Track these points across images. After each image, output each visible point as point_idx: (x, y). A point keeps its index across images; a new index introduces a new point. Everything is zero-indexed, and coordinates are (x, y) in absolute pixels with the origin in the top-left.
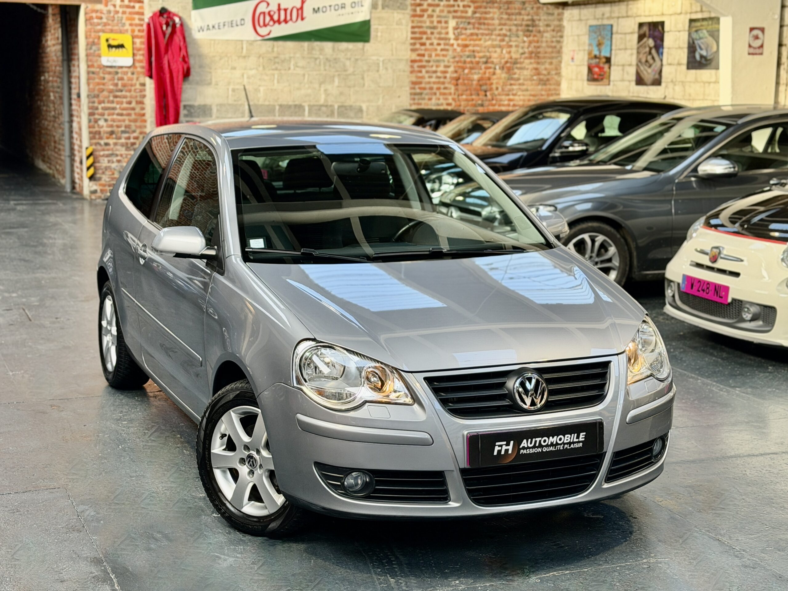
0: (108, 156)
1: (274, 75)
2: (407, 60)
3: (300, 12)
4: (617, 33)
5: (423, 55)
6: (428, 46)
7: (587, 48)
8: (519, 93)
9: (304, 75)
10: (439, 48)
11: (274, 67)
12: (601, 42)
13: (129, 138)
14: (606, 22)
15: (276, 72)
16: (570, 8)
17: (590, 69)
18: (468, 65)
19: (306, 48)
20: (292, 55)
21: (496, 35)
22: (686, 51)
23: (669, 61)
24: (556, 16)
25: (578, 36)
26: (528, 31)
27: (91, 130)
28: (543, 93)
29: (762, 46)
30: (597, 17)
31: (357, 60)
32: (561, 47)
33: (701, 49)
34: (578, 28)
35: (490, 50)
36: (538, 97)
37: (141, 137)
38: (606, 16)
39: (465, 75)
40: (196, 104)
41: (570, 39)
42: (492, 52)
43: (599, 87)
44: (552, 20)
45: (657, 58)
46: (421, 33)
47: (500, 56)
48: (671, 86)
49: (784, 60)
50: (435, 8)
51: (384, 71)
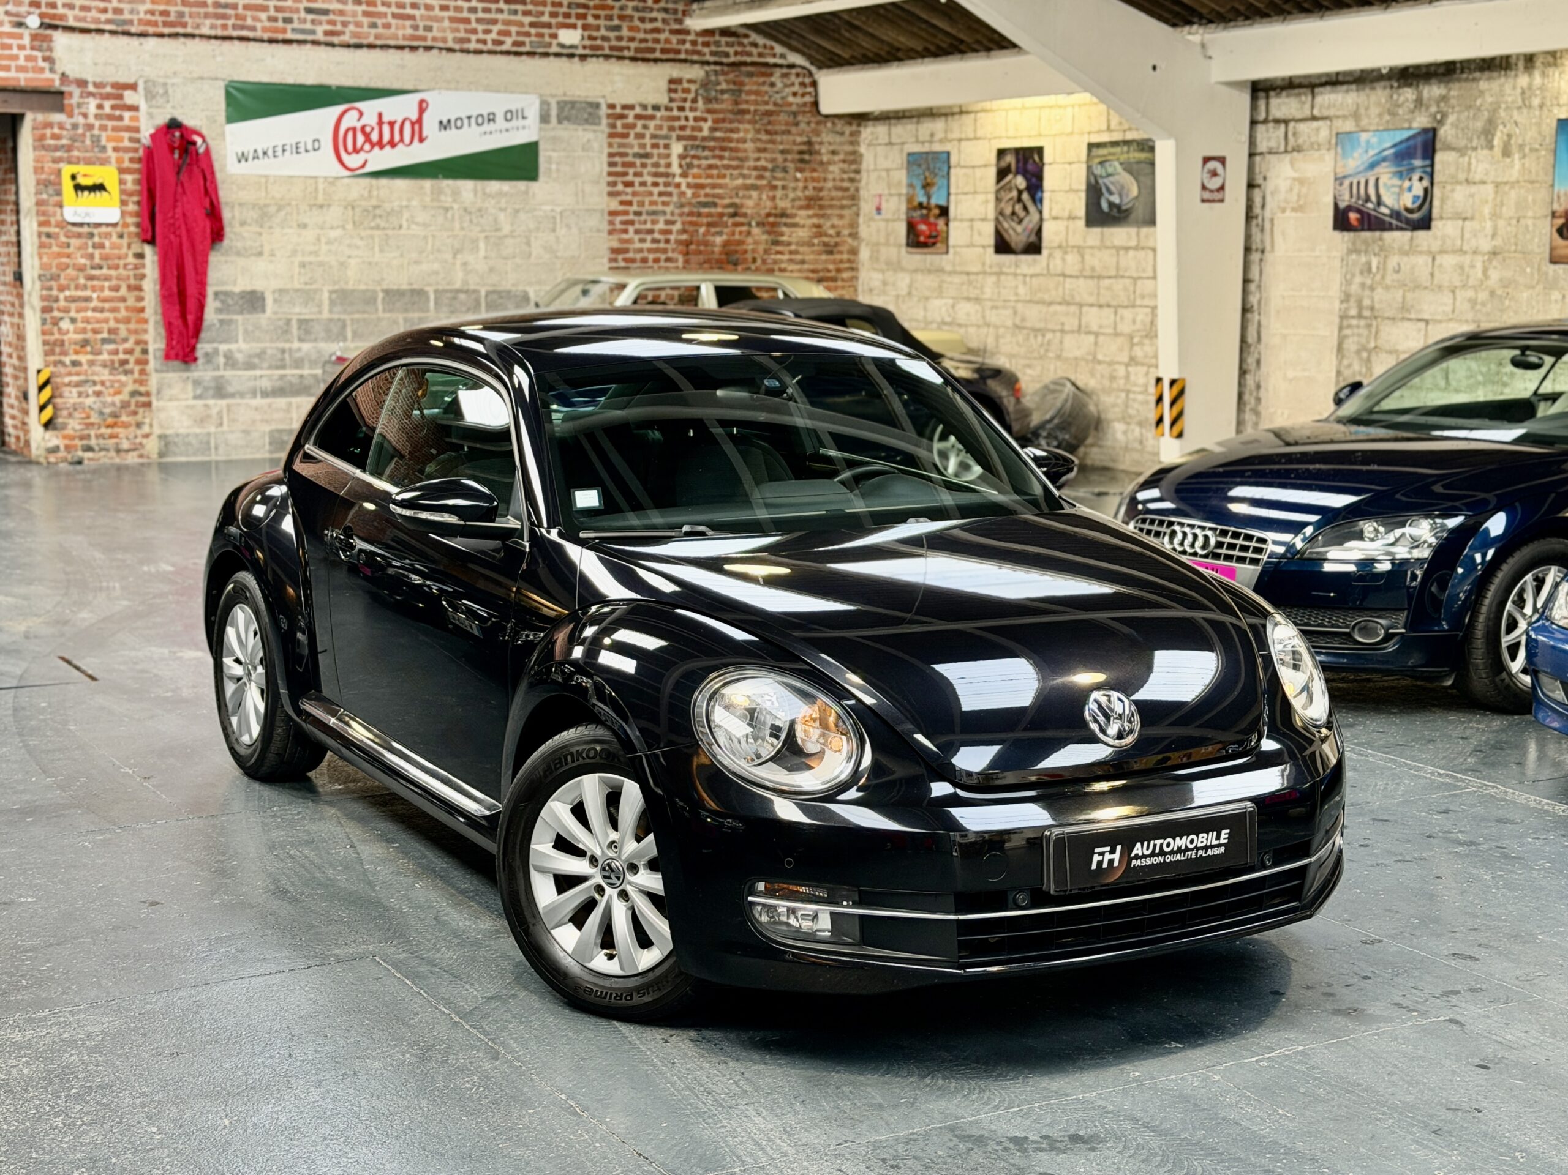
0: (78, 384)
1: (372, 237)
2: (602, 211)
3: (417, 127)
4: (958, 165)
5: (630, 203)
6: (637, 188)
7: (904, 191)
8: (791, 267)
9: (425, 238)
10: (656, 190)
11: (373, 224)
12: (929, 180)
13: (116, 352)
14: (937, 147)
15: (377, 233)
16: (870, 123)
17: (911, 227)
18: (705, 220)
19: (428, 191)
20: (404, 203)
21: (749, 168)
22: (1083, 195)
23: (1054, 214)
24: (847, 137)
25: (888, 170)
26: (802, 161)
27: (47, 337)
28: (831, 267)
29: (1222, 188)
30: (921, 138)
31: (517, 211)
32: (857, 190)
33: (1111, 193)
34: (886, 157)
35: (741, 193)
36: (821, 274)
37: (138, 349)
38: (937, 137)
39: (701, 237)
40: (237, 289)
41: (874, 176)
42: (744, 197)
43: (929, 258)
44: (841, 144)
45: (1032, 208)
46: (624, 165)
47: (758, 205)
48: (1058, 254)
49: (1257, 210)
50: (648, 122)
51: (564, 230)
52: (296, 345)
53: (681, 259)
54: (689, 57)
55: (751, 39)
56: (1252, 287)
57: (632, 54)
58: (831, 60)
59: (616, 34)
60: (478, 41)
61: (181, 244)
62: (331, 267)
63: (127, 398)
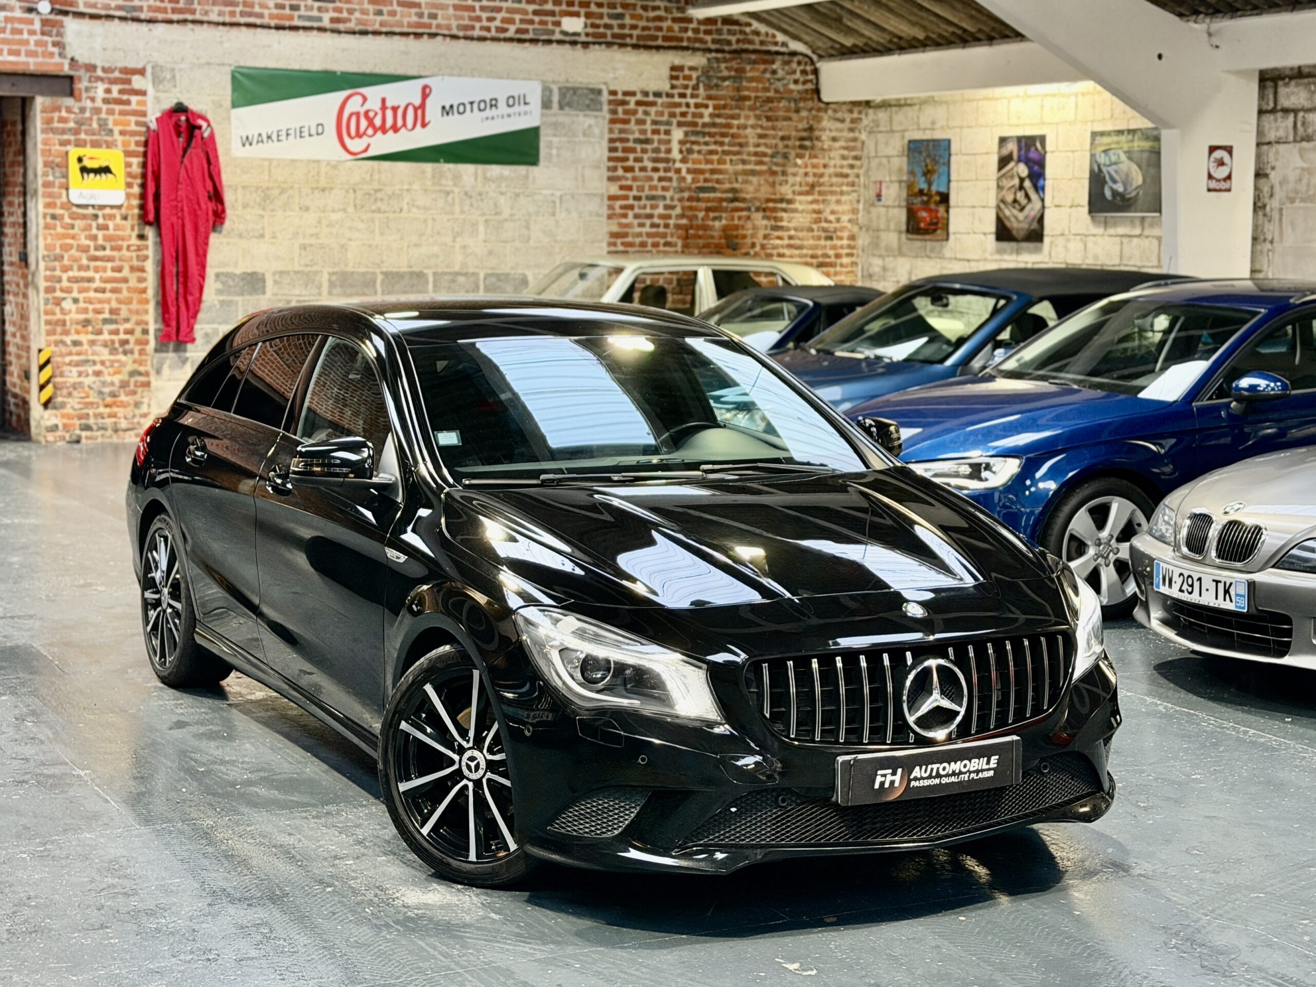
0: (77, 364)
1: (373, 220)
2: (602, 196)
3: (419, 112)
4: (959, 153)
5: (630, 188)
6: (637, 173)
7: (905, 178)
8: (790, 252)
9: (425, 221)
10: (656, 176)
11: (374, 207)
12: (930, 167)
13: (116, 332)
14: (938, 135)
15: (377, 216)
16: (871, 111)
17: (911, 214)
18: (704, 205)
19: (429, 174)
20: (406, 187)
21: (749, 154)
22: (1086, 183)
23: (1056, 202)
24: (847, 124)
25: (888, 157)
26: (802, 147)
27: (49, 317)
28: (831, 253)
30: (922, 126)
31: (518, 195)
32: (858, 176)
33: (1115, 182)
35: (740, 179)
36: (821, 260)
37: (138, 330)
38: (937, 126)
39: (700, 222)
40: (238, 271)
41: (874, 163)
42: (746, 182)
43: (929, 243)
44: (841, 130)
45: (1034, 196)
46: (625, 150)
47: (757, 190)
48: (1060, 242)
49: (1265, 200)
50: (648, 109)
51: (564, 214)
53: (680, 243)
54: (691, 45)
55: (753, 28)
57: (634, 41)
58: (832, 48)
59: (619, 22)
60: (482, 28)
61: (183, 225)
62: (331, 249)
63: (126, 377)
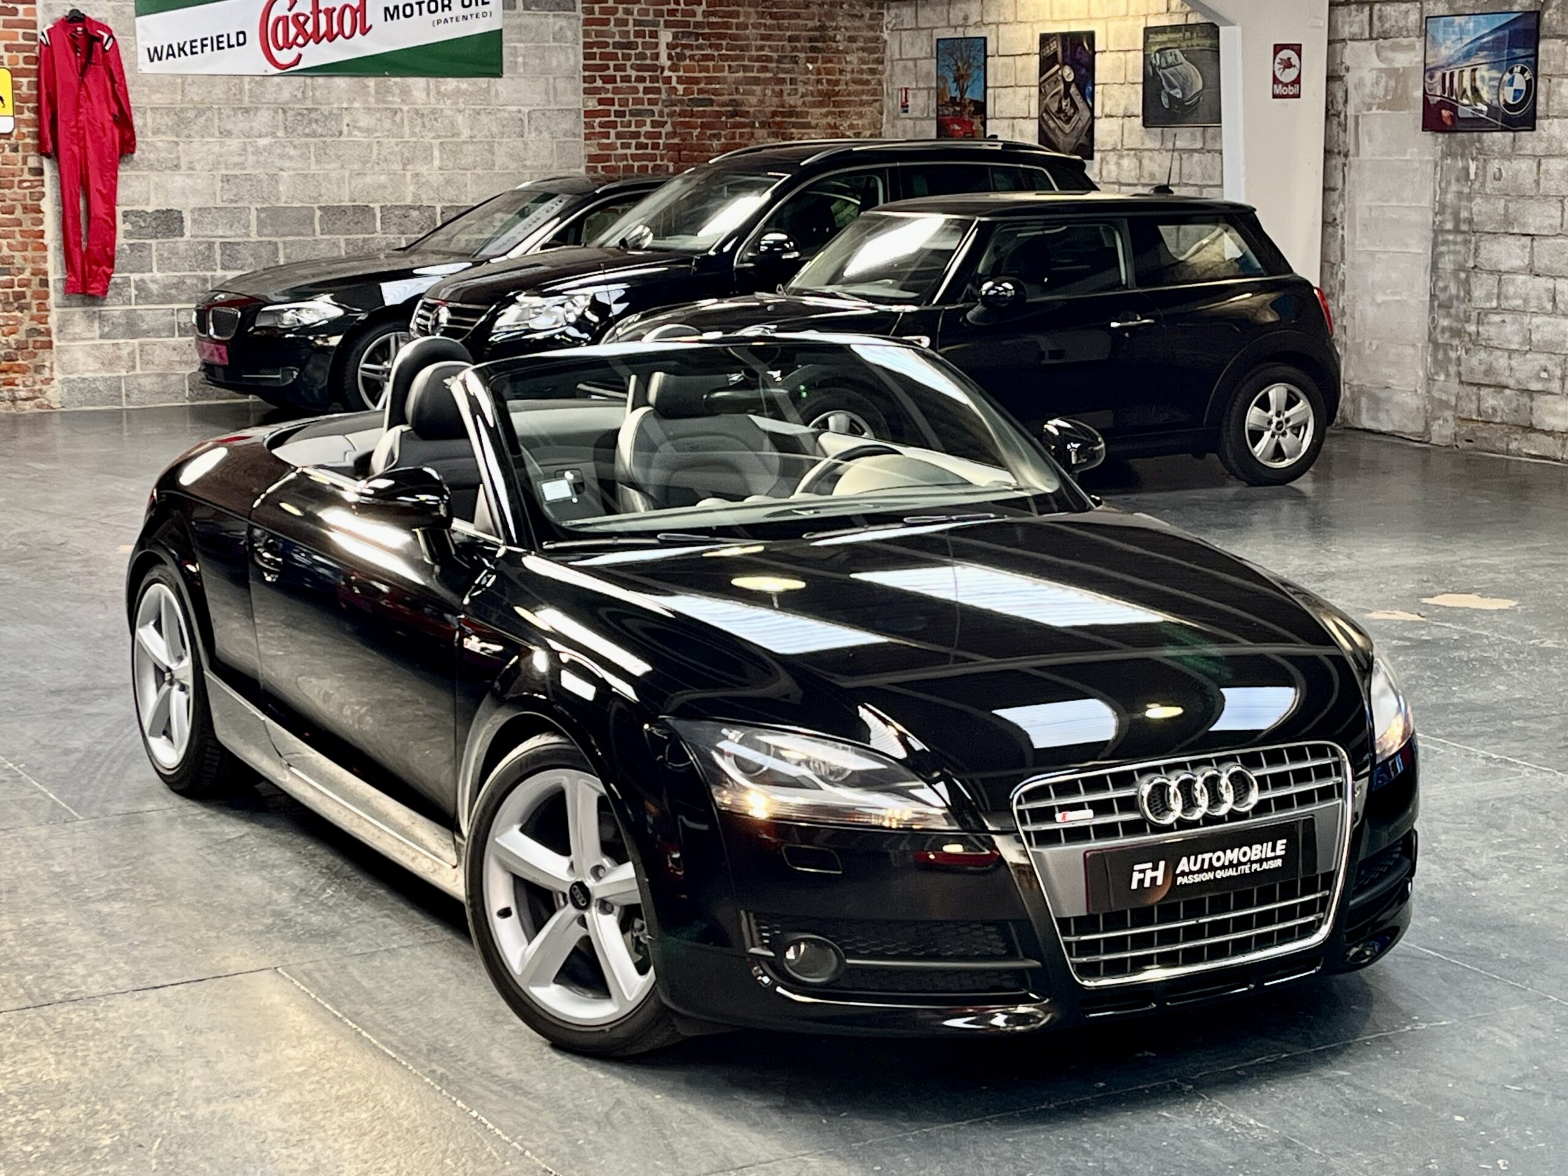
1: (307, 145)
2: (578, 112)
3: (359, 15)
4: (996, 54)
5: (611, 102)
6: (619, 84)
7: (934, 85)
9: (369, 145)
10: (641, 86)
11: (307, 131)
12: (962, 72)
13: (9, 284)
14: (972, 33)
15: (312, 140)
16: (894, 4)
17: (943, 126)
18: (699, 121)
19: (372, 90)
20: (345, 105)
21: (750, 60)
22: (1140, 88)
23: (1107, 111)
24: (867, 20)
25: (915, 60)
26: (813, 49)
30: (953, 22)
31: (478, 113)
32: (880, 83)
33: (1172, 87)
34: (913, 45)
35: (741, 89)
37: (36, 280)
38: (971, 21)
39: (695, 141)
40: (150, 209)
41: (898, 67)
42: (745, 93)
44: (859, 29)
45: (1081, 105)
46: (603, 56)
47: (761, 102)
48: (1112, 157)
49: (1340, 107)
50: (631, 6)
51: (533, 134)
52: (219, 273)
56: (1335, 196)
62: (259, 181)
63: (24, 338)
